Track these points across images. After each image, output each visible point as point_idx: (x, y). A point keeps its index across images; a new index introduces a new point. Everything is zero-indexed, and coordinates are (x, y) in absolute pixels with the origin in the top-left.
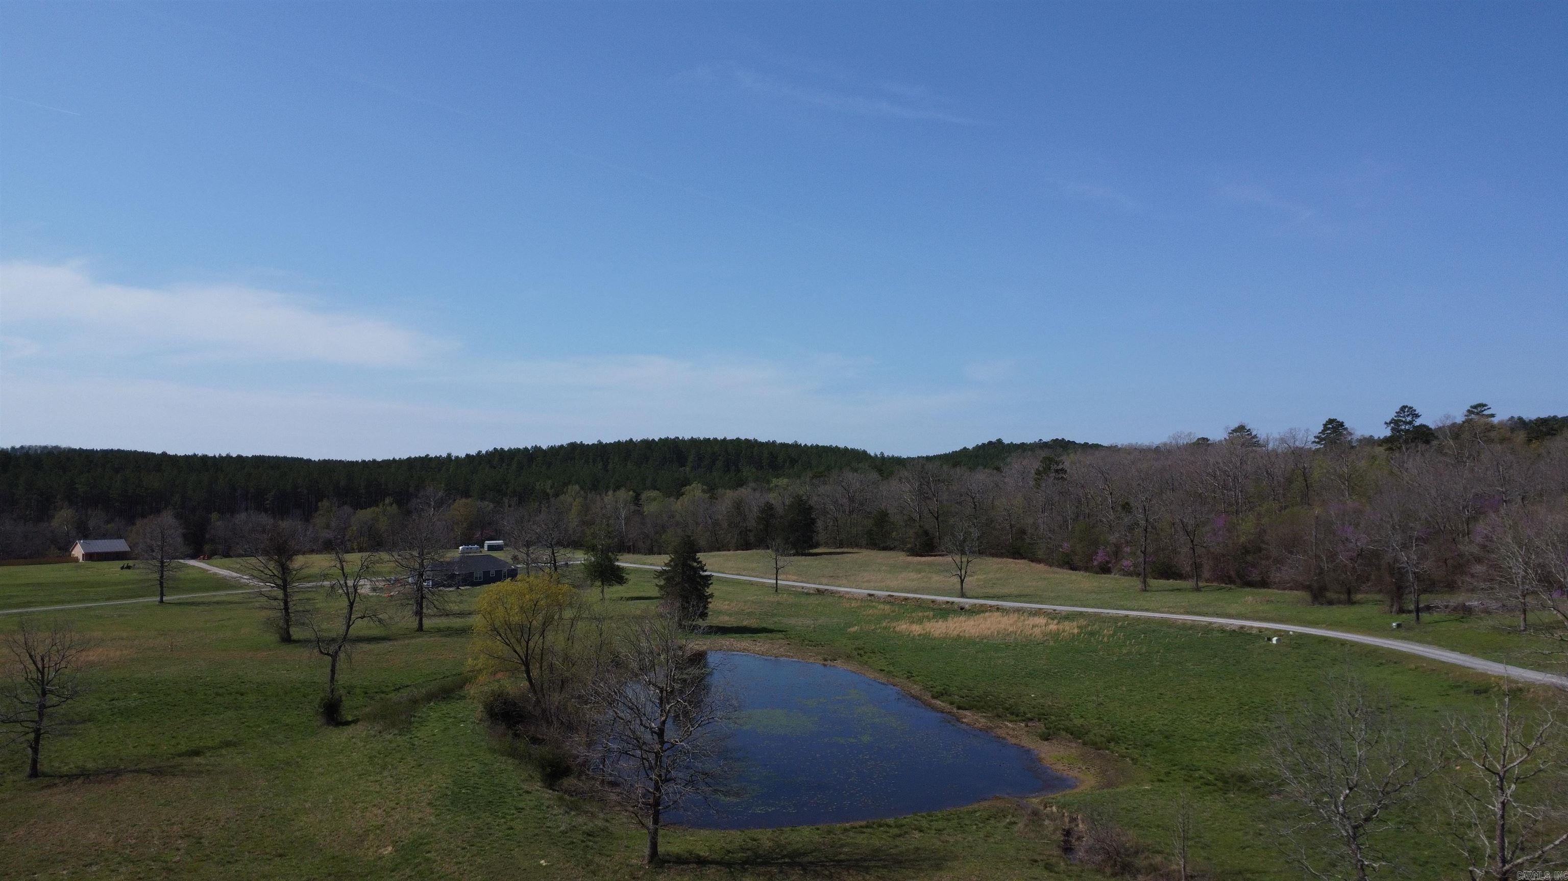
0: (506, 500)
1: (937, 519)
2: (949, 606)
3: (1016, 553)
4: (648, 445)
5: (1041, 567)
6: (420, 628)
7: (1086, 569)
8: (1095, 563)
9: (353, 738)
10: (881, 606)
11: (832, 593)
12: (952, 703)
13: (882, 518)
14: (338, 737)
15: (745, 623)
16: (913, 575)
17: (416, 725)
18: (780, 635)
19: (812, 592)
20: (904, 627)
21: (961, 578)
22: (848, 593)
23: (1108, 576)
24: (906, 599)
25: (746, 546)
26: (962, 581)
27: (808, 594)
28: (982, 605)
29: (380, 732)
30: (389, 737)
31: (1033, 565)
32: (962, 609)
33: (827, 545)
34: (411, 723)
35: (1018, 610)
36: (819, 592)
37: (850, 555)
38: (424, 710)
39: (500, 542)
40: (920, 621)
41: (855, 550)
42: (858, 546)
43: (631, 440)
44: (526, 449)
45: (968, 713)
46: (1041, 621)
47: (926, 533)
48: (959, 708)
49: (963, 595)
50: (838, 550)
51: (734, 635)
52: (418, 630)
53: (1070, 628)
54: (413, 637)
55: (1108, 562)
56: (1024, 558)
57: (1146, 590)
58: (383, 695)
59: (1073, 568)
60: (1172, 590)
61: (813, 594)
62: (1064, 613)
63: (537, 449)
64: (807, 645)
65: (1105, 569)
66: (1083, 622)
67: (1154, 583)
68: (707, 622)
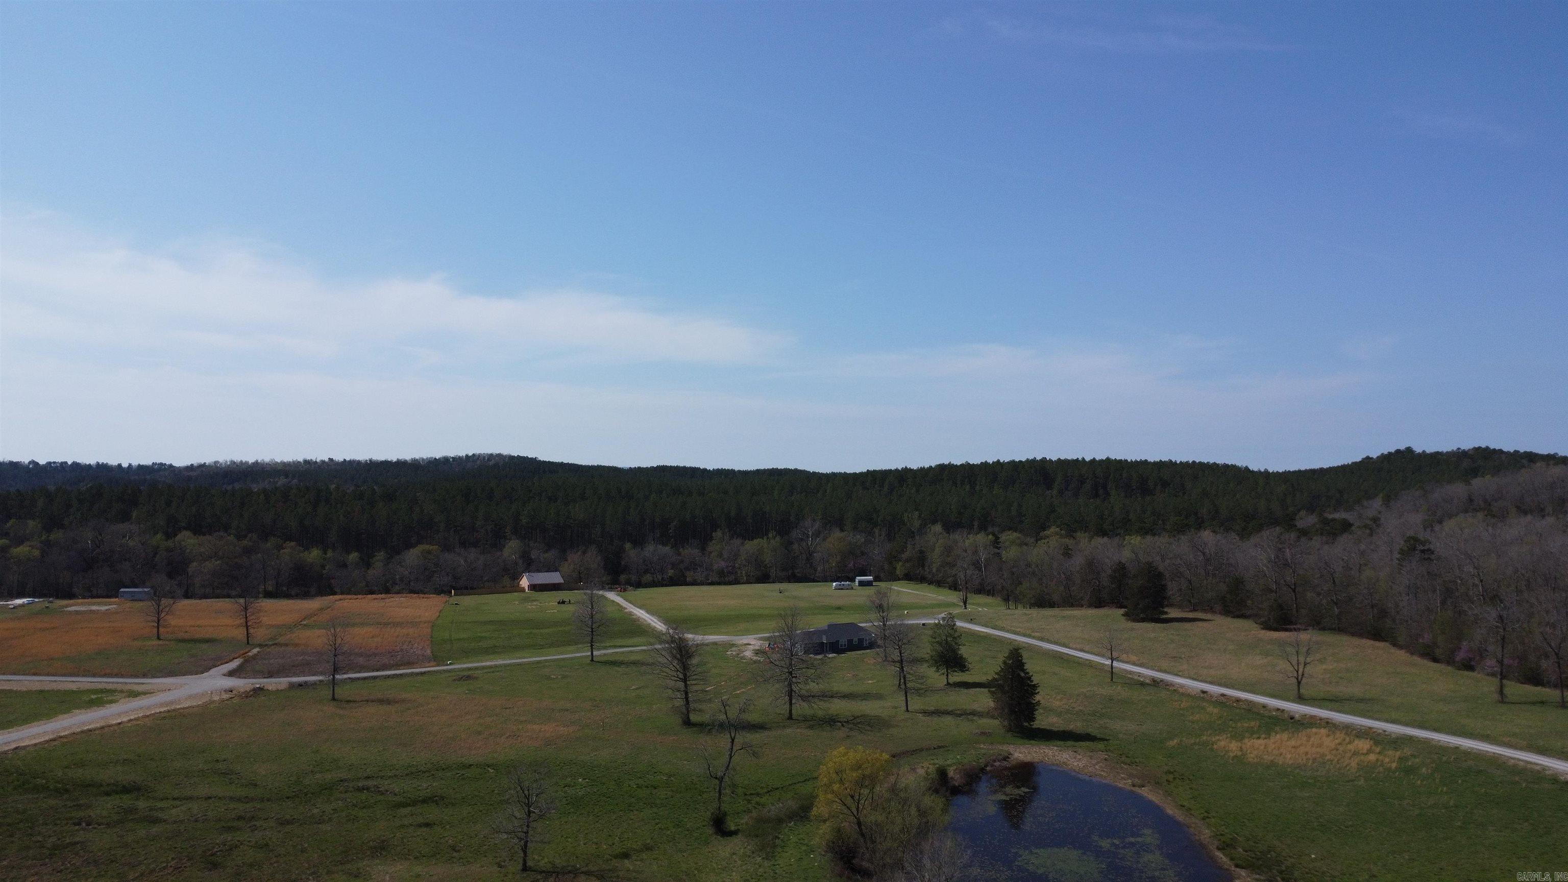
0: (876, 531)
1: (1294, 591)
2: (1279, 713)
3: (1377, 635)
4: (1015, 466)
5: (1401, 655)
6: (790, 717)
7: (1450, 662)
8: (1458, 659)
9: (734, 854)
10: (1210, 709)
11: (1167, 685)
12: (1232, 859)
13: (1237, 584)
14: (725, 848)
15: (1071, 727)
16: (1259, 660)
17: (779, 850)
18: (1101, 745)
19: (1147, 681)
20: (1222, 743)
21: (1297, 679)
22: (1182, 686)
23: (1471, 674)
24: (1238, 700)
25: (1098, 603)
26: (1299, 683)
27: (1143, 684)
28: (1312, 717)
29: (753, 853)
30: (759, 859)
31: (1393, 650)
32: (1292, 718)
33: (1181, 607)
34: (775, 846)
35: (1347, 728)
36: (1155, 683)
37: (1200, 624)
38: (786, 830)
39: (871, 578)
40: (1238, 736)
41: (1209, 616)
42: (1212, 610)
43: (998, 461)
44: (897, 470)
45: (1243, 873)
46: (1363, 745)
47: (1281, 607)
48: (1237, 866)
49: (1301, 699)
50: (1191, 615)
51: (1059, 743)
52: (788, 719)
53: (1391, 759)
54: (784, 727)
55: (1470, 659)
56: (1386, 641)
57: (1502, 702)
58: (758, 799)
59: (1435, 660)
60: (1534, 703)
61: (1148, 684)
62: (1394, 736)
63: (906, 471)
64: (1123, 762)
65: (1468, 666)
66: (1407, 751)
67: (1514, 689)
68: (1036, 724)
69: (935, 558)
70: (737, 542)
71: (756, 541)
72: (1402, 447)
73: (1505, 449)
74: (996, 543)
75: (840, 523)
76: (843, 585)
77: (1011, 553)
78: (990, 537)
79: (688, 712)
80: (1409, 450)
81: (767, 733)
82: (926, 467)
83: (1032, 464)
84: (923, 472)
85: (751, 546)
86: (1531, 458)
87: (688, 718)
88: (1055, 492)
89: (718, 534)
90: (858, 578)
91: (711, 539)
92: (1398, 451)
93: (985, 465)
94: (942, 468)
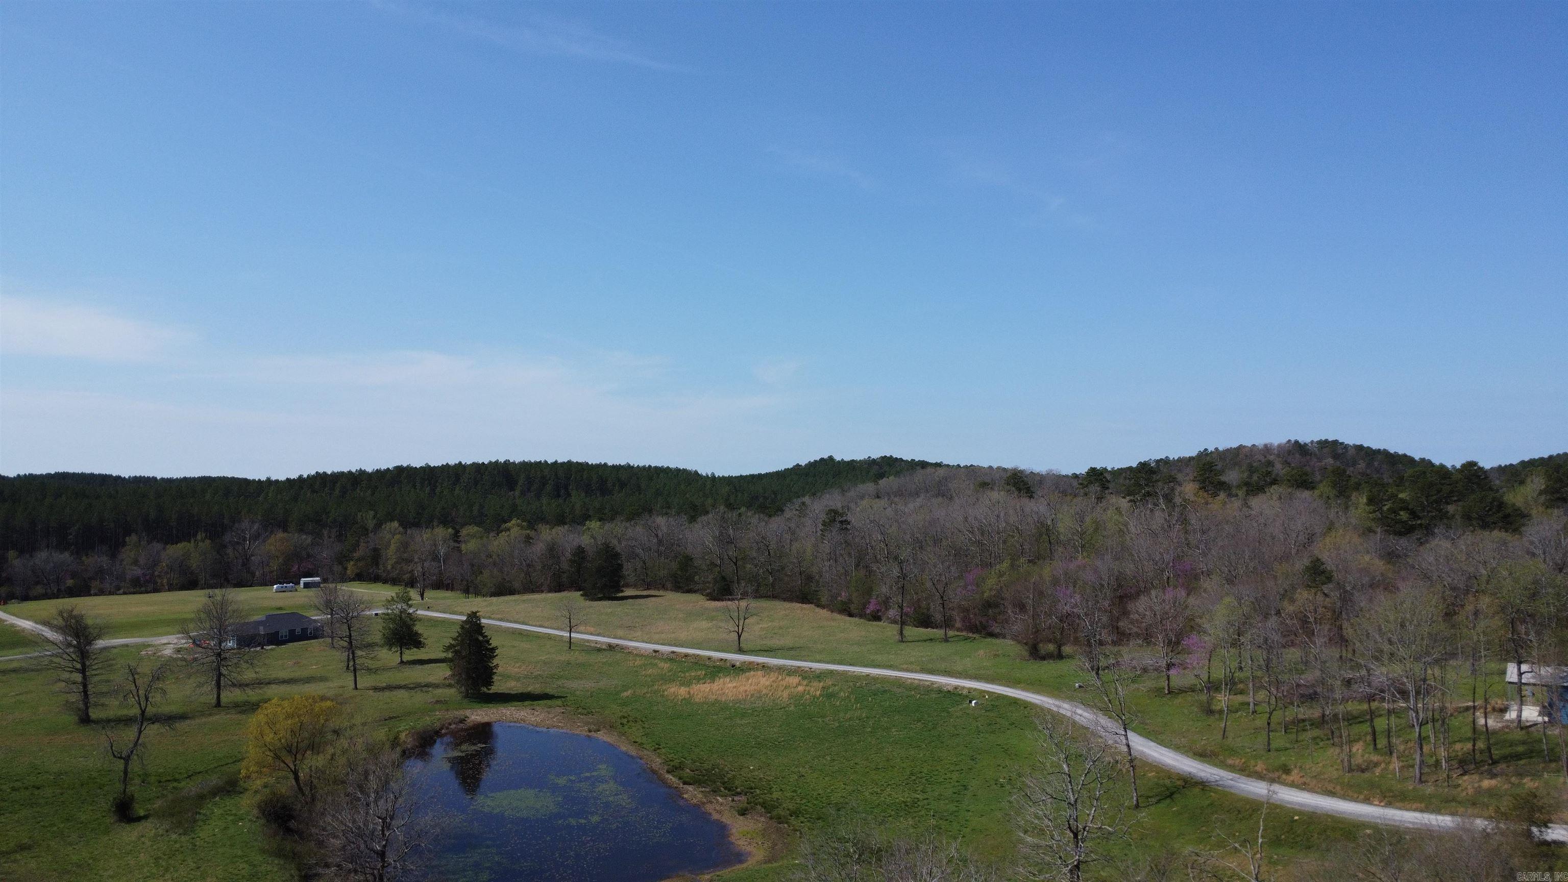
0: (325, 532)
1: (736, 564)
2: (722, 663)
3: (805, 598)
4: (478, 468)
5: (824, 613)
6: (218, 704)
7: (861, 616)
8: (868, 611)
9: (142, 836)
10: (662, 664)
11: (622, 648)
12: (680, 778)
13: (687, 562)
14: (129, 834)
15: (530, 689)
16: (704, 624)
17: (200, 823)
18: (559, 702)
19: (604, 647)
20: (672, 690)
21: (738, 634)
22: (636, 648)
23: (878, 623)
24: (686, 656)
25: (558, 588)
26: (739, 637)
27: (599, 650)
28: (751, 663)
29: (167, 831)
30: (174, 836)
31: (818, 610)
32: (733, 666)
33: (635, 586)
34: (195, 821)
35: (780, 669)
36: (611, 647)
37: (653, 599)
38: (209, 806)
39: (318, 579)
40: (687, 683)
41: (661, 593)
42: (664, 588)
45: (690, 788)
46: (794, 680)
47: (724, 578)
48: (685, 783)
49: (741, 651)
50: (645, 593)
51: (516, 703)
52: (216, 707)
53: (816, 689)
54: (210, 715)
55: (878, 611)
56: (811, 603)
57: (902, 641)
58: (175, 784)
59: (851, 615)
60: (925, 641)
61: (604, 650)
62: (818, 672)
64: (579, 713)
65: (876, 617)
66: (829, 682)
67: (911, 631)
68: (494, 689)
69: (391, 554)
70: (157, 546)
71: (180, 545)
72: (826, 457)
73: (904, 459)
74: (456, 537)
75: (284, 526)
76: (286, 587)
77: (470, 546)
78: (450, 530)
79: (87, 708)
80: (831, 458)
81: (188, 722)
82: (382, 469)
83: (495, 466)
84: (380, 474)
85: (176, 550)
86: (924, 465)
87: (87, 714)
88: (517, 493)
89: (134, 538)
90: (303, 580)
91: (124, 544)
92: (822, 459)
93: (446, 467)
94: (400, 470)
